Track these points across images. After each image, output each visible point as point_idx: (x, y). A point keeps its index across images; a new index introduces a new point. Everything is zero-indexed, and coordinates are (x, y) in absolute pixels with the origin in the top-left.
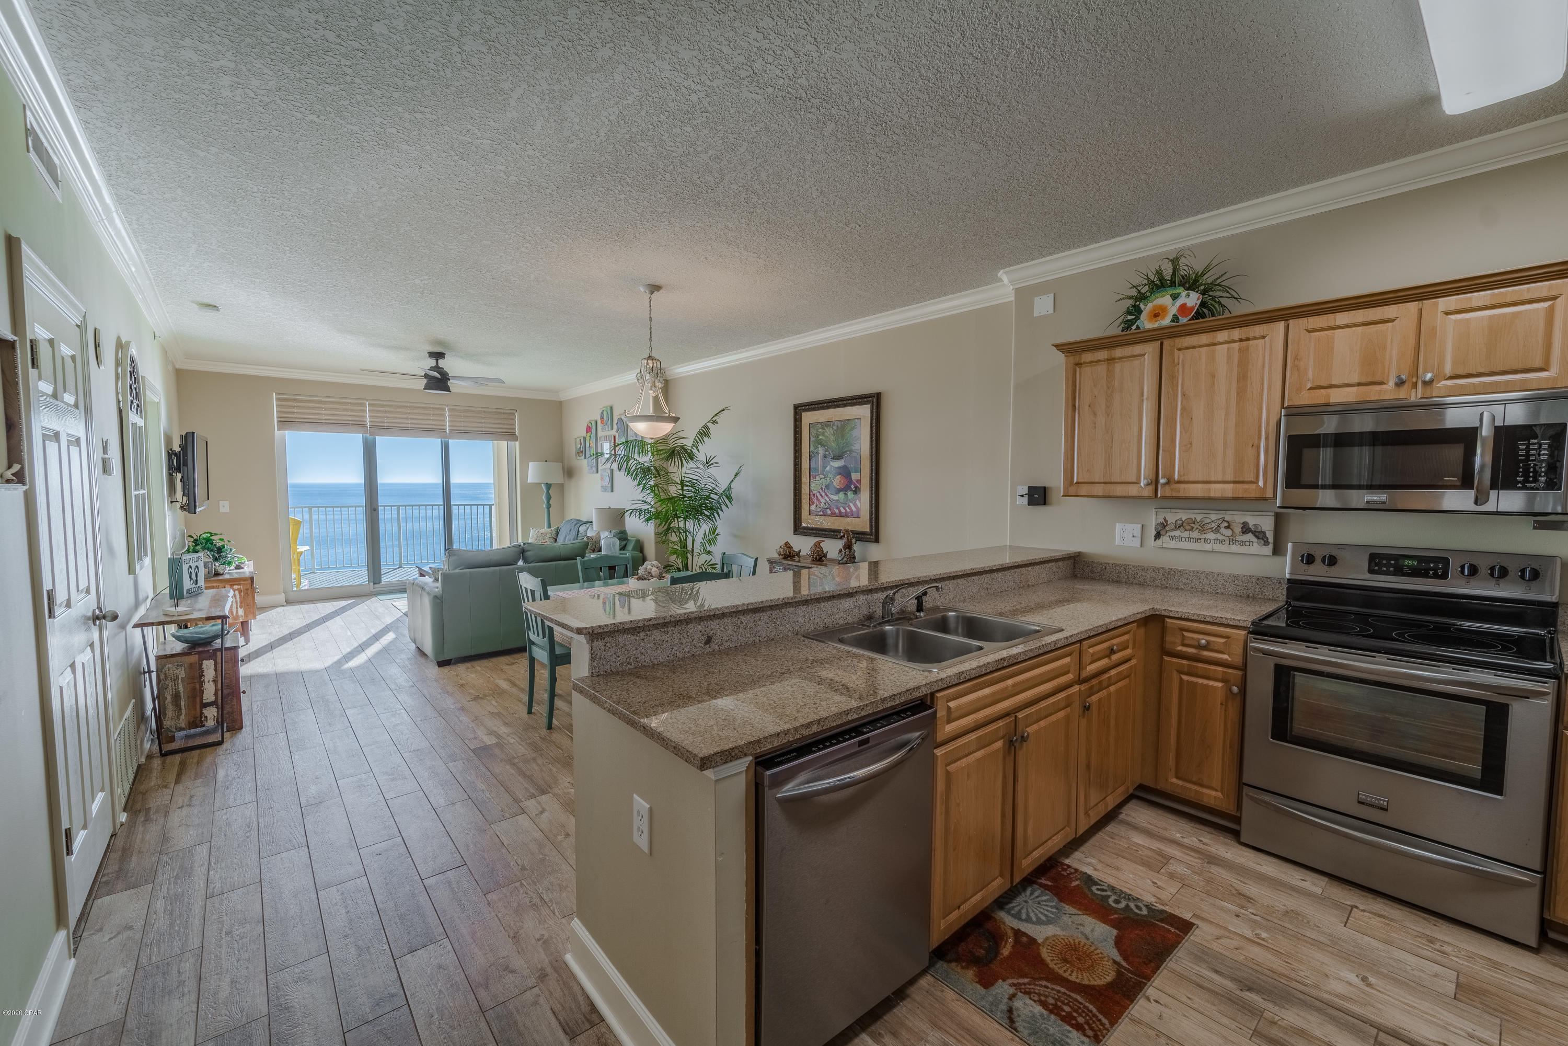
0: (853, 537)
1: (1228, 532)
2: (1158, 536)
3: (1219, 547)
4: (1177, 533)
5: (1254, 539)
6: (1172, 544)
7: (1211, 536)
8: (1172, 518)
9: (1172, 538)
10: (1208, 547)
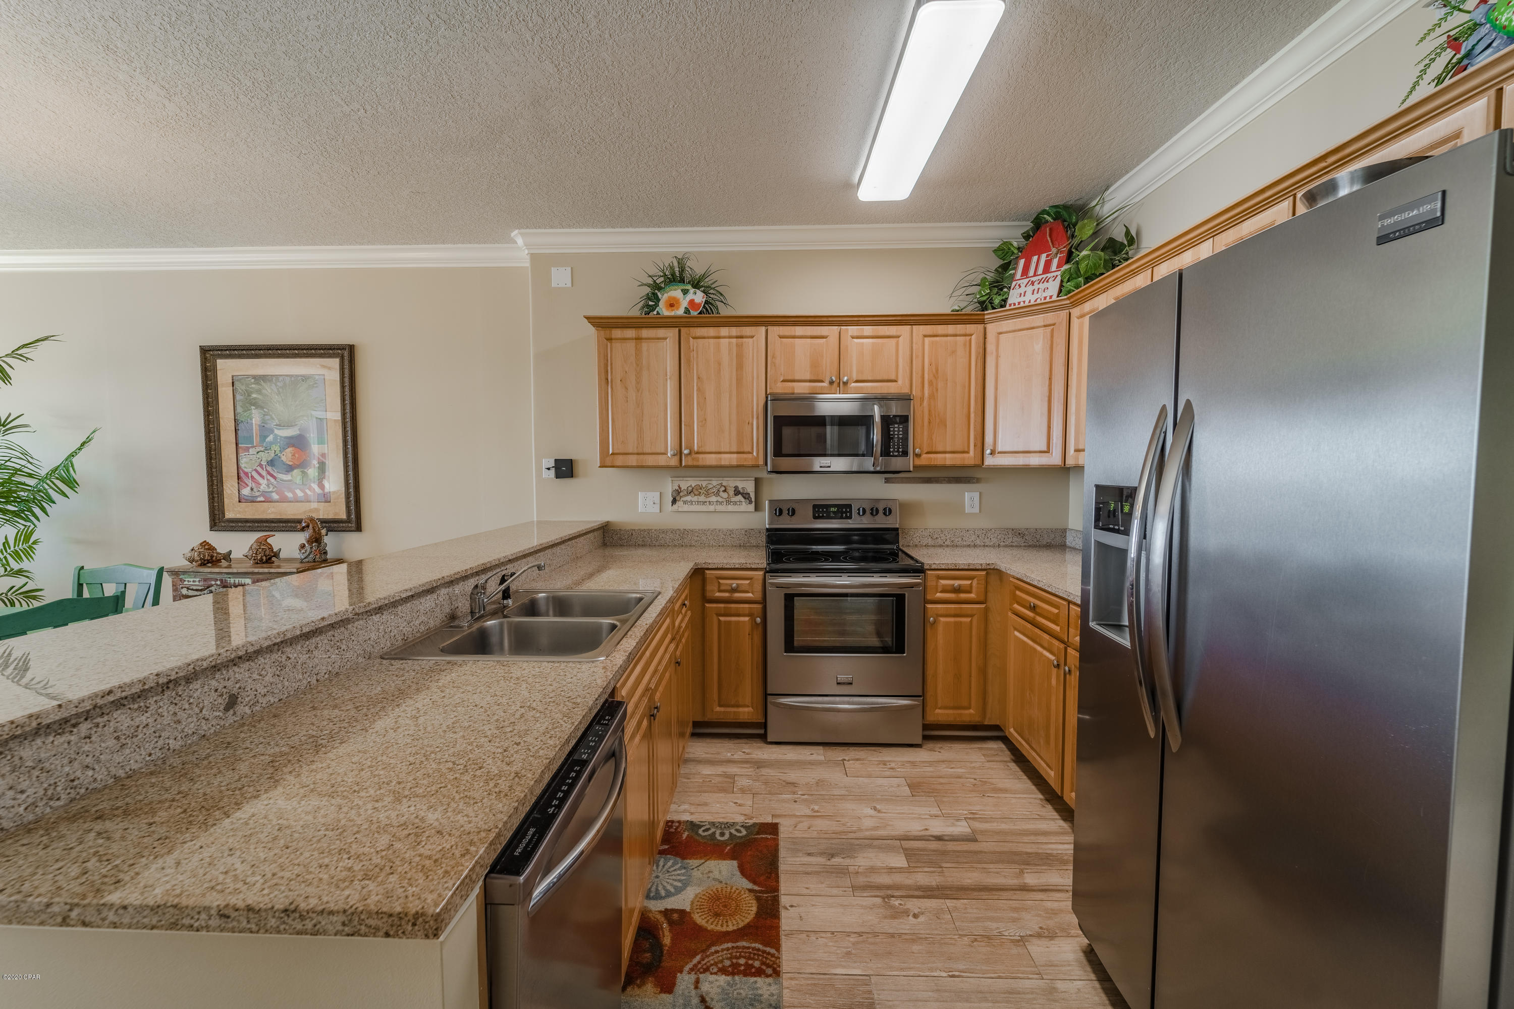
0: (323, 528)
1: (725, 495)
2: (674, 501)
3: (720, 508)
4: (689, 498)
5: (743, 500)
6: (686, 508)
7: (714, 499)
8: (685, 484)
9: (685, 502)
10: (712, 508)
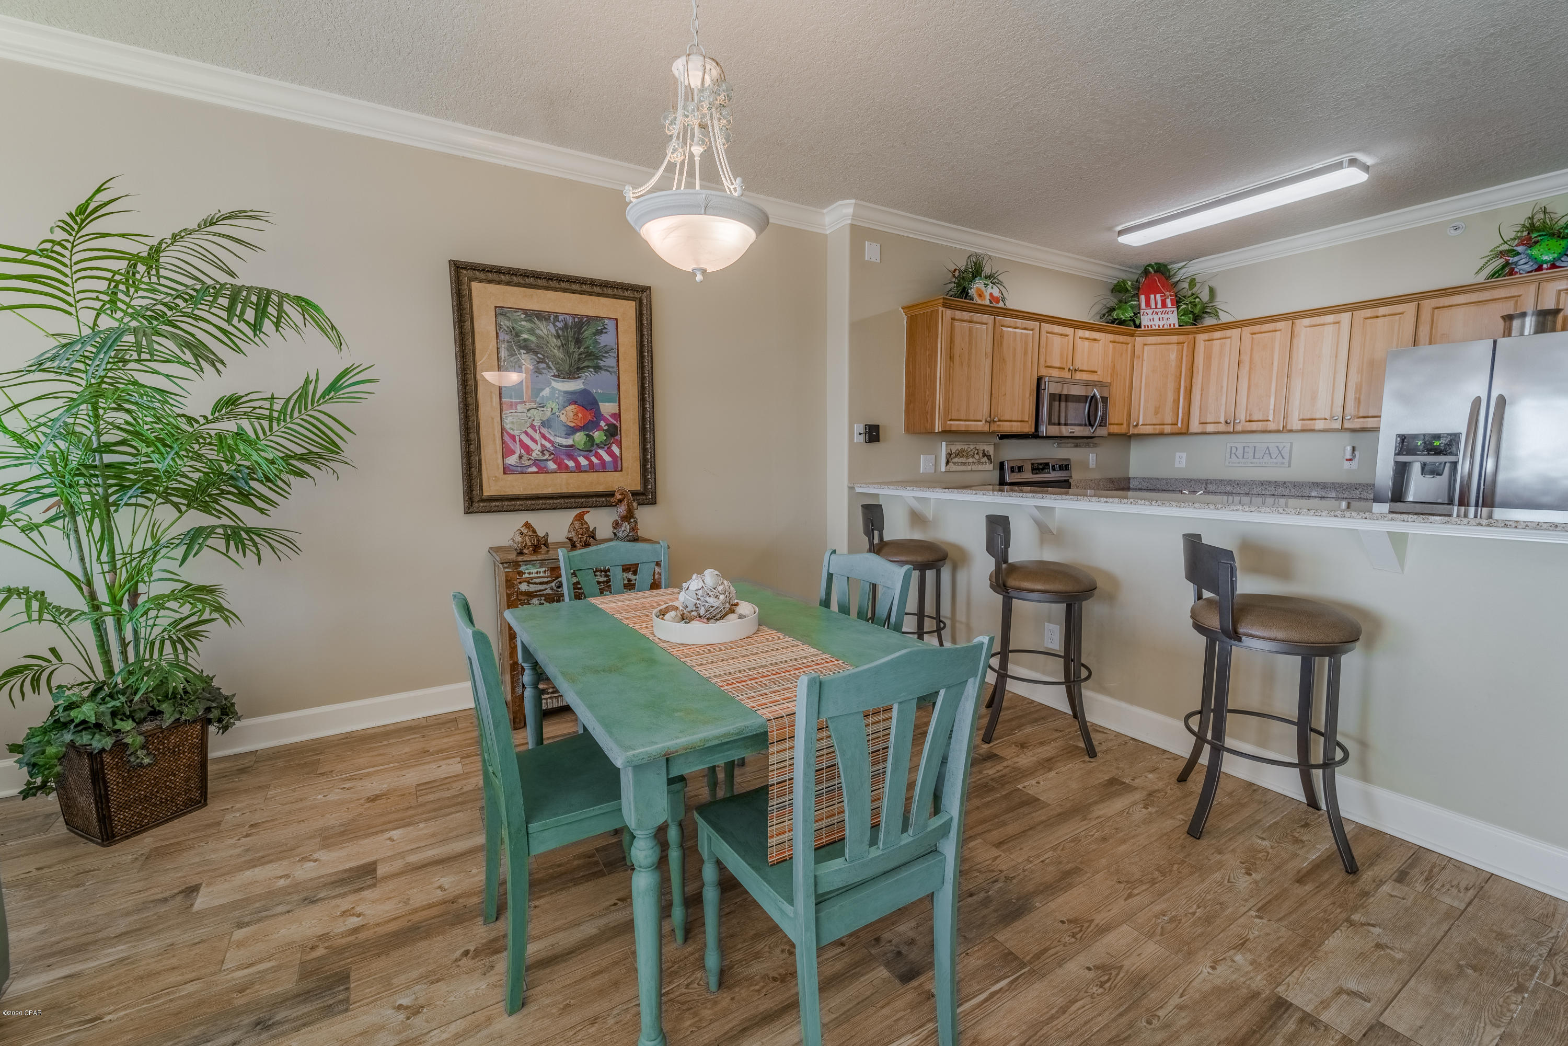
0: (634, 500)
1: (977, 457)
2: (947, 463)
4: (956, 460)
5: (987, 461)
6: (955, 468)
7: (971, 460)
9: (954, 463)
10: (969, 468)
